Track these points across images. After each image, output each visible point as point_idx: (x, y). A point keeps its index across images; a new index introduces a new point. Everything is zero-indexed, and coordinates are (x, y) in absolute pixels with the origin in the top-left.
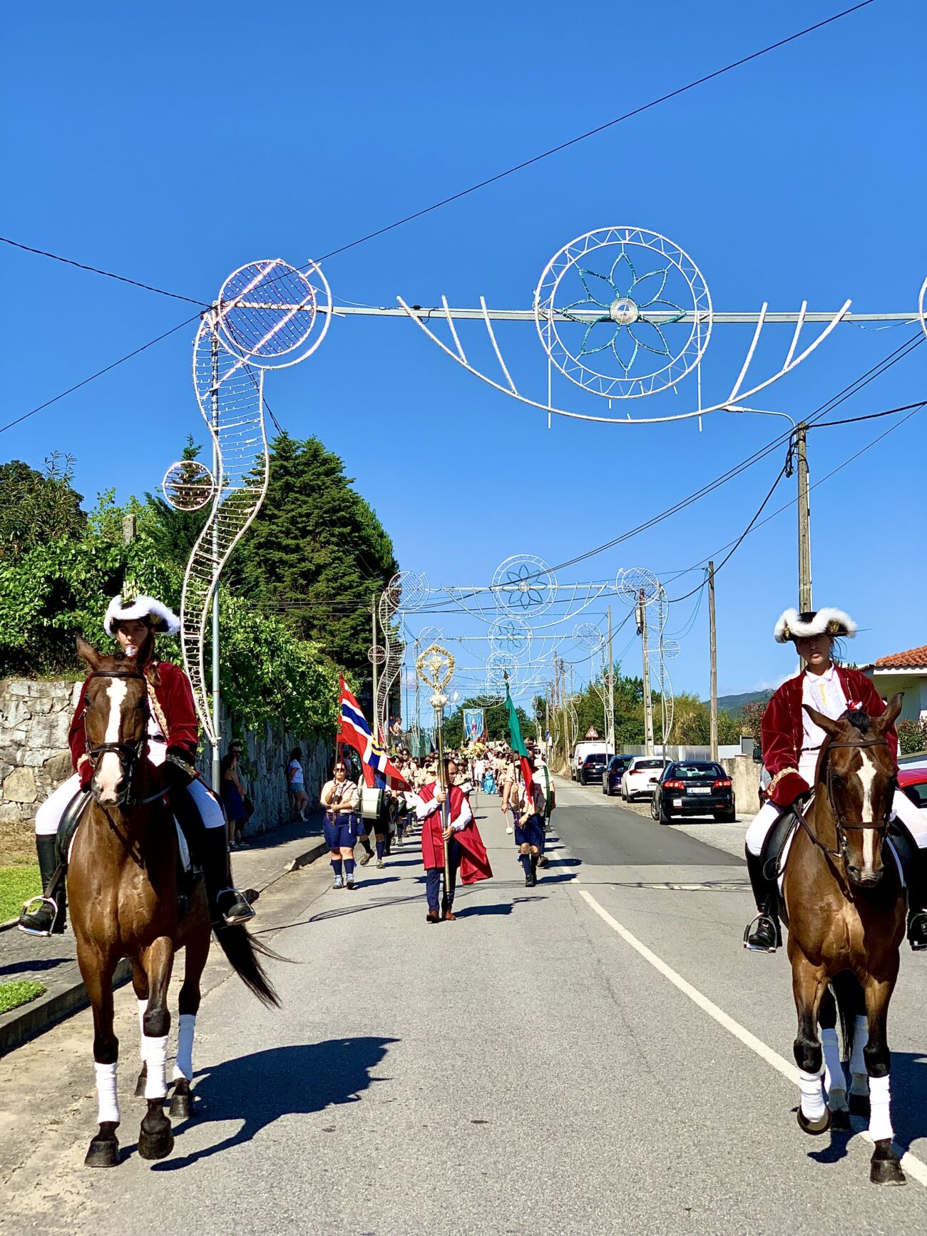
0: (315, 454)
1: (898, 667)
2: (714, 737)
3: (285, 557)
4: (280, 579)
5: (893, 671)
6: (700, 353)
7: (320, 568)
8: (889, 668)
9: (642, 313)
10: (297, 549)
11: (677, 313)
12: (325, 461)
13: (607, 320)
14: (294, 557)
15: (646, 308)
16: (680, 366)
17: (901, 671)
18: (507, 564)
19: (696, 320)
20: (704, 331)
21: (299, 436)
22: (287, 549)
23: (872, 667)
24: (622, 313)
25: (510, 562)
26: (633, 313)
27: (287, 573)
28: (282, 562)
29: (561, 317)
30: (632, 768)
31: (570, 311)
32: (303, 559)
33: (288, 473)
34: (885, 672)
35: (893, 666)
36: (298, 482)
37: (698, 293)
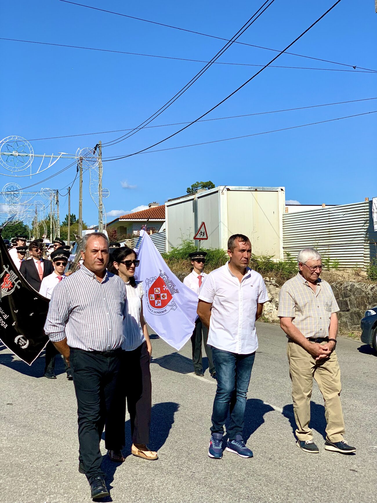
1: (126, 219)
2: (69, 239)
5: (125, 220)
6: (31, 163)
8: (124, 219)
9: (19, 154)
11: (27, 154)
13: (12, 155)
15: (20, 153)
16: (27, 166)
17: (127, 220)
18: (7, 185)
19: (31, 156)
20: (32, 158)
23: (118, 219)
24: (15, 154)
25: (8, 185)
26: (17, 154)
29: (2, 154)
30: (49, 247)
31: (4, 153)
34: (122, 220)
35: (124, 218)
37: (31, 149)
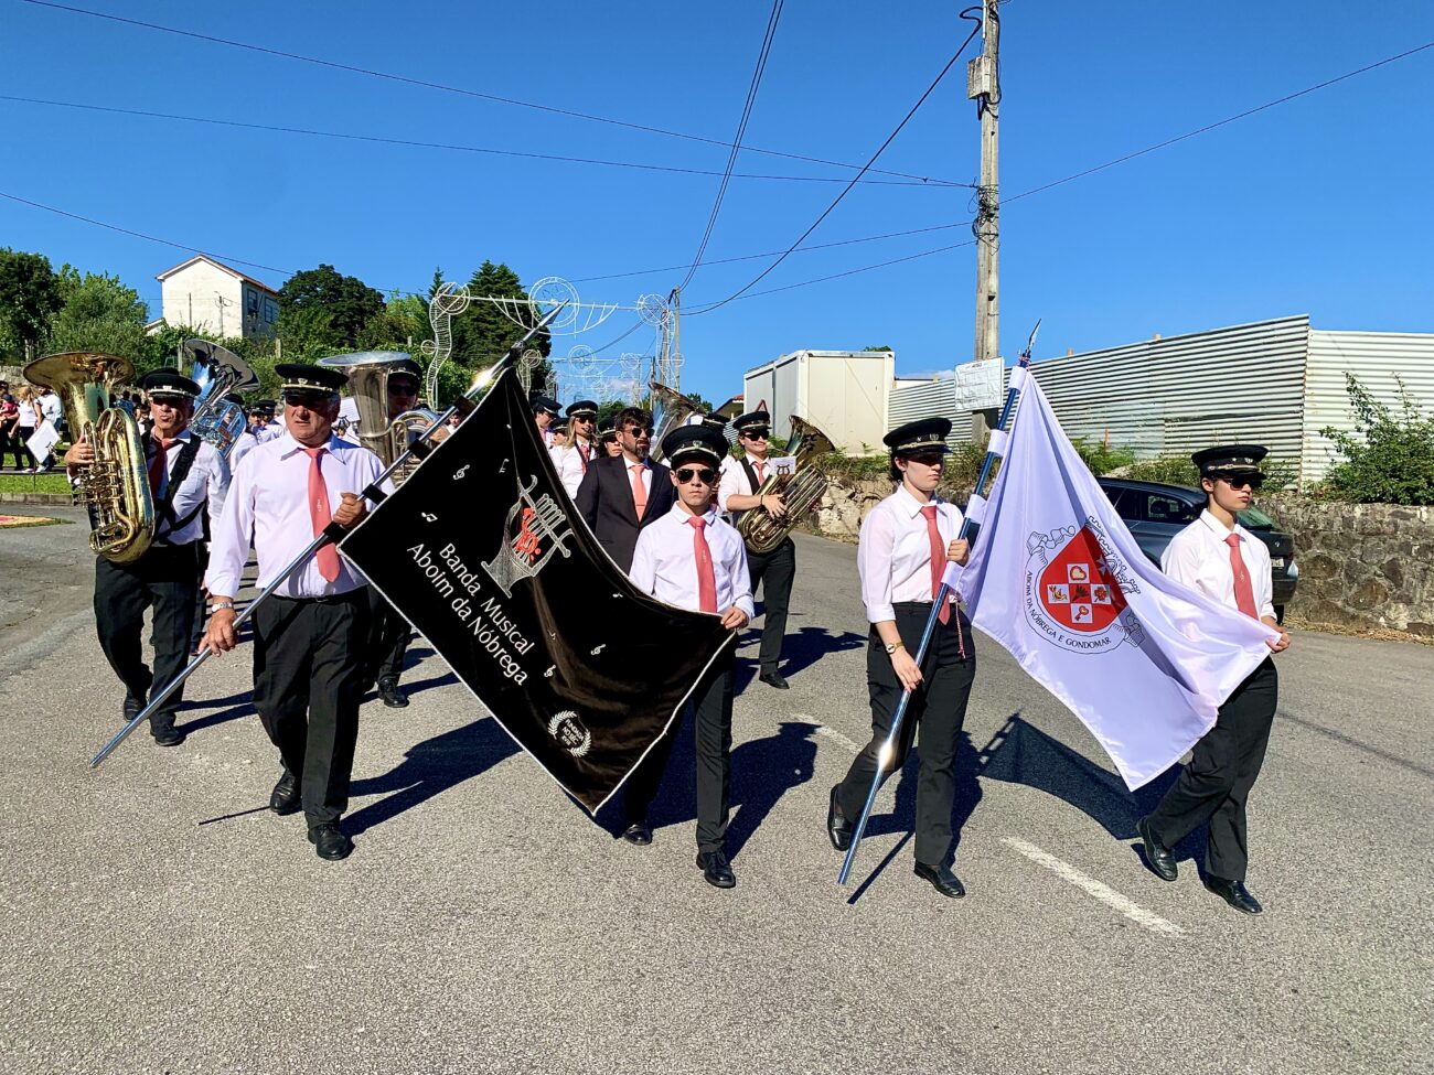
0: (505, 272)
3: (489, 327)
4: (486, 338)
7: (507, 333)
10: (495, 323)
12: (510, 277)
14: (494, 326)
21: (496, 263)
22: (490, 323)
27: (489, 334)
28: (486, 328)
32: (498, 328)
33: (489, 282)
36: (495, 287)
